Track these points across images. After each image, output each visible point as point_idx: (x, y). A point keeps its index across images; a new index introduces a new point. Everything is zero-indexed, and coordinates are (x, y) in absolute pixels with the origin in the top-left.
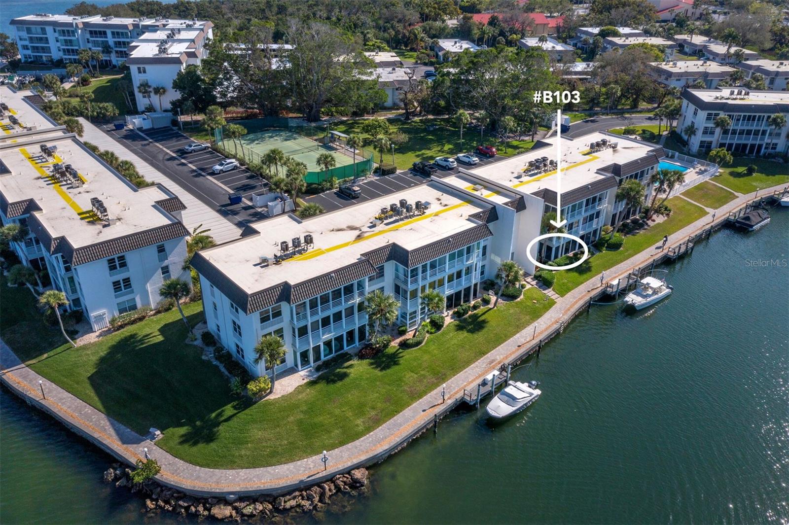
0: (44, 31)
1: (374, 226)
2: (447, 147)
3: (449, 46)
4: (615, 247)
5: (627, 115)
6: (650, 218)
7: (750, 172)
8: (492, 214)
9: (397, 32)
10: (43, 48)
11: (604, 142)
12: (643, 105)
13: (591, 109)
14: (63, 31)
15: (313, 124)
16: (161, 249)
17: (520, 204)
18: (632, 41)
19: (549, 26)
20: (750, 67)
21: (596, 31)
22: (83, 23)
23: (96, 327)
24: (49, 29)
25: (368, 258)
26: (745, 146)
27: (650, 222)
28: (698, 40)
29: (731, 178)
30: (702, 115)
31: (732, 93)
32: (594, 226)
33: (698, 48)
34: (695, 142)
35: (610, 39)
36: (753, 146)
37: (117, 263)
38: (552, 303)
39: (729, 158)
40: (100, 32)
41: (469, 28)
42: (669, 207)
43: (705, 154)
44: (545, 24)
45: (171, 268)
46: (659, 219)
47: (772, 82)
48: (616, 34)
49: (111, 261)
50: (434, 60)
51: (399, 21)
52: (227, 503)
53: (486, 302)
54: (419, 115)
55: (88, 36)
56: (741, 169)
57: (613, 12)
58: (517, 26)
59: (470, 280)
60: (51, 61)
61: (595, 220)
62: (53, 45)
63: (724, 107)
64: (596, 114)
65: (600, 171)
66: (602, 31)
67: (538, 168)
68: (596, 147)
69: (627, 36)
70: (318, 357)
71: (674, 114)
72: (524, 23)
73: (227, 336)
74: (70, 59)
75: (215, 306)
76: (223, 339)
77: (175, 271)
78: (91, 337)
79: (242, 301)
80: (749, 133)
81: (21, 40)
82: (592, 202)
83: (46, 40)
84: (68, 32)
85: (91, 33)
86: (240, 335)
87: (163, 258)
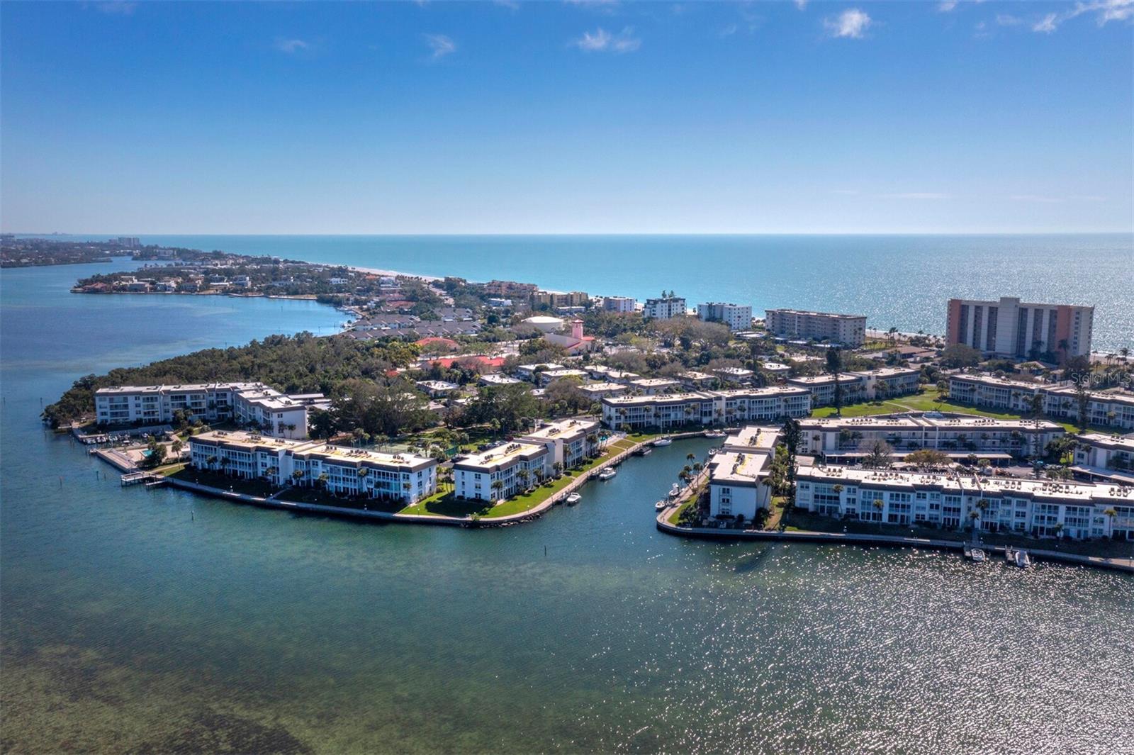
1: (506, 453)
3: (434, 385)
4: (591, 462)
6: (601, 453)
7: (641, 435)
8: (545, 447)
11: (576, 422)
15: (396, 439)
16: (429, 471)
17: (554, 443)
18: (561, 373)
20: (635, 385)
21: (532, 367)
22: (163, 391)
23: (413, 501)
24: (131, 399)
25: (516, 459)
26: (636, 423)
27: (602, 455)
28: (601, 369)
29: (631, 438)
30: (613, 410)
32: (581, 455)
33: (601, 375)
34: (613, 423)
35: (544, 373)
36: (640, 423)
37: (420, 475)
38: (574, 479)
39: (630, 429)
40: (180, 397)
41: (440, 370)
42: (608, 448)
43: (619, 428)
46: (605, 454)
47: (644, 391)
48: (547, 369)
51: (378, 370)
52: (505, 523)
53: (551, 480)
55: (169, 400)
56: (636, 433)
57: (538, 352)
59: (543, 471)
60: (127, 421)
61: (581, 452)
62: (132, 410)
63: (622, 405)
65: (577, 432)
66: (537, 368)
67: (553, 432)
68: (572, 424)
69: (556, 370)
70: (505, 496)
71: (600, 411)
72: (477, 365)
73: (470, 493)
74: (149, 420)
75: (463, 483)
76: (467, 495)
77: (432, 479)
78: (413, 504)
79: (486, 471)
80: (637, 416)
81: (100, 407)
82: (578, 443)
83: (126, 406)
84: (152, 398)
85: (172, 397)
86: (480, 488)
87: (430, 474)
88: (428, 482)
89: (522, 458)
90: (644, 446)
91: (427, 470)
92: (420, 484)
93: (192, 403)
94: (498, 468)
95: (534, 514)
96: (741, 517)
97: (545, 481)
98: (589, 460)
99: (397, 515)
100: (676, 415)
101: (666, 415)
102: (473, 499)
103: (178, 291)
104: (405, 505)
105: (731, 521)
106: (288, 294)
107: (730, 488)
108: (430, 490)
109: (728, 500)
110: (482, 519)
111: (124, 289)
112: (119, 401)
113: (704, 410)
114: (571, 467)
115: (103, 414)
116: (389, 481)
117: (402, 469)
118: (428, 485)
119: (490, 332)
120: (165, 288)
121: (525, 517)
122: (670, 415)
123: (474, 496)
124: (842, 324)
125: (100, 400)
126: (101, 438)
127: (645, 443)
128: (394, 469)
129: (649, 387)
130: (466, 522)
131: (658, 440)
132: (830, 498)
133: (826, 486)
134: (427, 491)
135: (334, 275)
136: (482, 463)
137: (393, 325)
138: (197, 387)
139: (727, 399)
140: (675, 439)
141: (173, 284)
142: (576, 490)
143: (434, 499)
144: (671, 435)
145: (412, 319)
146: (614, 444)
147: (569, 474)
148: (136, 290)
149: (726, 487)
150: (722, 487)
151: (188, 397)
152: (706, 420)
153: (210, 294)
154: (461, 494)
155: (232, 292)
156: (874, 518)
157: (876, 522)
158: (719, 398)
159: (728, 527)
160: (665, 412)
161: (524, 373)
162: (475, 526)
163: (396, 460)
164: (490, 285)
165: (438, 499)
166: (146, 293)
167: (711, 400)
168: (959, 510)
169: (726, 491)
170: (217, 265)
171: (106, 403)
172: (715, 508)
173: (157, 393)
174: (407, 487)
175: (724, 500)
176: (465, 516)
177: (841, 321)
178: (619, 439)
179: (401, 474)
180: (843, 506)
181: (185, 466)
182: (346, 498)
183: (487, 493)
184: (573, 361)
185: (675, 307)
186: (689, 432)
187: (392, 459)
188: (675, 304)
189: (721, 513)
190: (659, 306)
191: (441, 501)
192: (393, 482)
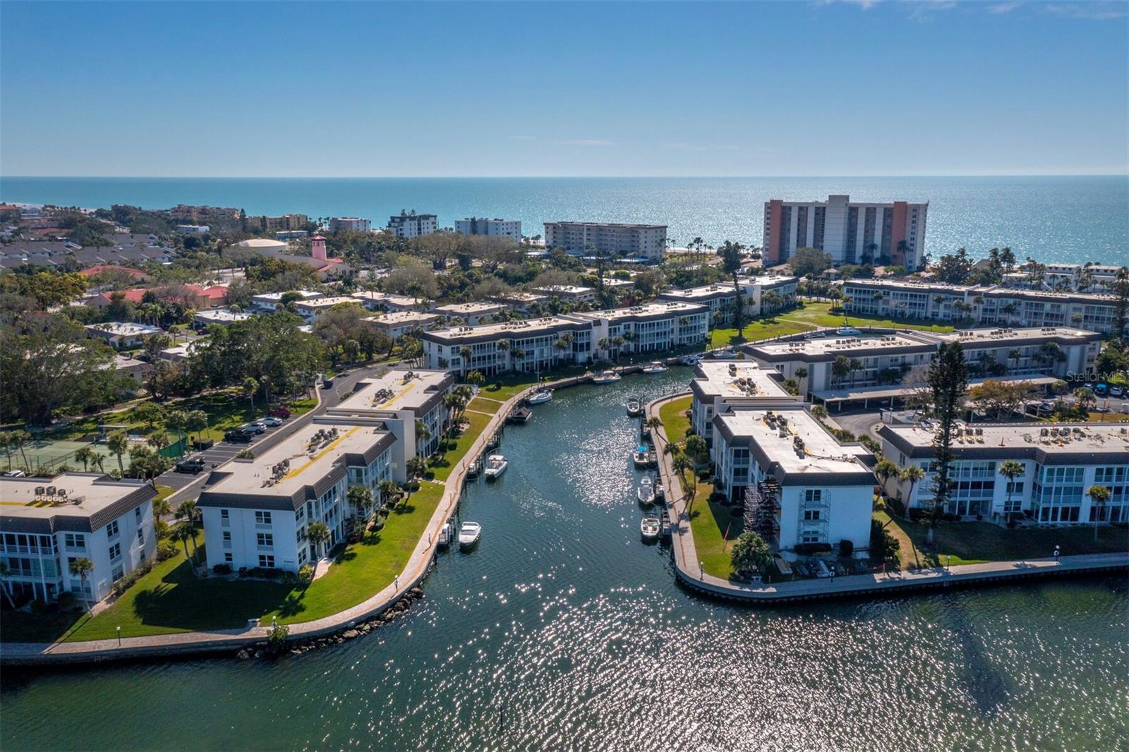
1: (312, 451)
3: (116, 329)
4: (453, 447)
7: (499, 387)
11: (411, 374)
12: (376, 357)
15: (49, 429)
16: (138, 513)
18: (322, 303)
19: (210, 297)
20: (444, 312)
23: (99, 597)
25: (342, 466)
27: (461, 429)
28: (376, 296)
29: (490, 393)
30: (447, 349)
31: (461, 330)
32: (435, 434)
33: (379, 303)
35: (298, 302)
36: (490, 368)
37: (113, 530)
38: (442, 487)
39: (482, 379)
41: (124, 307)
44: (205, 296)
45: (144, 530)
46: (466, 427)
47: (466, 321)
49: (109, 527)
52: (351, 629)
53: (402, 495)
56: (491, 386)
61: (435, 430)
63: (461, 341)
65: (426, 391)
66: (283, 296)
67: (381, 396)
68: (407, 377)
69: (314, 298)
70: (326, 551)
73: (246, 556)
75: (227, 536)
76: (237, 564)
77: (146, 533)
78: (102, 606)
79: (284, 504)
80: (484, 358)
86: (270, 543)
87: (139, 521)
88: (136, 539)
89: (350, 460)
90: (517, 405)
91: (133, 512)
92: (115, 552)
94: (309, 492)
95: (409, 590)
96: (846, 547)
97: (395, 500)
98: (449, 441)
99: (57, 647)
100: (542, 351)
101: (527, 353)
102: (255, 571)
104: (78, 612)
105: (827, 556)
107: (822, 489)
108: (143, 557)
109: (816, 514)
110: (292, 627)
113: (579, 342)
114: (428, 461)
116: (29, 555)
117: (61, 523)
118: (135, 550)
119: (191, 257)
121: (392, 605)
122: (532, 353)
123: (256, 563)
127: (515, 401)
128: (39, 525)
129: (469, 314)
130: (253, 645)
131: (529, 393)
132: (976, 485)
133: (972, 463)
134: (135, 562)
136: (268, 484)
139: (611, 323)
140: (553, 389)
143: (153, 581)
146: (471, 407)
147: (430, 476)
149: (814, 488)
150: (806, 488)
152: (582, 357)
154: (223, 561)
156: (1064, 517)
157: (1069, 523)
158: (598, 323)
160: (525, 348)
161: (263, 305)
163: (44, 498)
165: (166, 579)
167: (588, 326)
169: (813, 496)
174: (78, 567)
175: (808, 515)
176: (243, 625)
177: (641, 231)
179: (62, 536)
180: (999, 499)
183: (288, 552)
185: (426, 226)
186: (568, 377)
187: (32, 497)
188: (425, 222)
189: (801, 541)
190: (407, 223)
191: (172, 586)
192: (40, 557)
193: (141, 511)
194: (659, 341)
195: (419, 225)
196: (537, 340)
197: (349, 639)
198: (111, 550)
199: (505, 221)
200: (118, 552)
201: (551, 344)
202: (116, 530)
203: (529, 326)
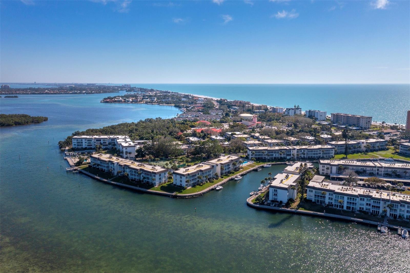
0: (82, 140)
1: (196, 168)
2: (199, 161)
3: (192, 139)
4: (233, 173)
5: (238, 154)
6: (240, 169)
7: (260, 162)
8: (213, 166)
9: (176, 136)
10: (80, 145)
11: (230, 156)
12: (241, 151)
13: (230, 153)
14: (89, 140)
15: (167, 159)
16: (165, 174)
17: (217, 165)
18: (239, 136)
20: (266, 142)
21: (230, 133)
22: (94, 138)
23: (157, 185)
24: (84, 140)
25: (198, 171)
26: (259, 158)
27: (240, 170)
28: (257, 135)
29: (256, 163)
30: (250, 152)
31: (256, 147)
32: (229, 170)
33: (257, 137)
34: (250, 157)
35: (234, 135)
36: (261, 157)
37: (160, 175)
38: (224, 180)
39: (255, 160)
40: (99, 140)
42: (243, 167)
43: (252, 160)
44: (216, 132)
46: (241, 170)
48: (235, 134)
49: (159, 175)
50: (188, 143)
51: (175, 132)
53: (214, 180)
54: (191, 156)
55: (95, 141)
56: (258, 162)
57: (235, 128)
58: (209, 132)
59: (211, 176)
60: (82, 148)
61: (229, 169)
62: (84, 144)
63: (254, 150)
64: (231, 154)
65: (229, 161)
66: (232, 133)
67: (219, 160)
68: (229, 157)
69: (238, 134)
70: (192, 185)
71: (246, 152)
72: (211, 132)
74: (89, 148)
75: (176, 179)
76: (177, 184)
77: (166, 178)
78: (157, 186)
79: (184, 175)
80: (260, 155)
81: (74, 143)
82: (228, 165)
83: (82, 143)
84: (90, 140)
85: (97, 140)
86: (182, 182)
87: (165, 175)
88: (164, 178)
89: (201, 171)
90: (259, 167)
91: (164, 173)
92: (160, 179)
93: (103, 143)
94: (189, 174)
95: (200, 194)
96: (281, 202)
97: (211, 180)
98: (233, 172)
99: (149, 190)
100: (276, 155)
101: (272, 155)
102: (179, 186)
103: (132, 102)
104: (153, 186)
105: (277, 203)
106: (166, 104)
108: (165, 181)
109: (276, 194)
110: (179, 195)
111: (115, 101)
112: (79, 141)
113: (287, 154)
114: (225, 175)
115: (75, 145)
118: (164, 179)
119: (224, 119)
120: (128, 101)
121: (196, 195)
122: (273, 155)
123: (180, 185)
124: (361, 120)
125: (74, 140)
126: (71, 153)
127: (259, 166)
128: (150, 172)
129: (271, 143)
130: (172, 195)
131: (265, 165)
132: (321, 196)
133: (320, 191)
134: (163, 182)
135: (184, 97)
136: (184, 172)
137: (193, 116)
138: (106, 137)
139: (297, 149)
140: (272, 165)
141: (131, 100)
142: (221, 185)
143: (165, 185)
144: (272, 163)
145: (200, 114)
146: (247, 166)
147: (222, 177)
148: (119, 102)
149: (276, 189)
150: (274, 189)
151: (102, 140)
152: (288, 157)
153: (142, 103)
154: (175, 184)
155: (149, 103)
156: (340, 207)
157: (341, 209)
158: (294, 149)
159: (275, 206)
160: (271, 154)
161: (227, 135)
162: (175, 197)
163: (153, 169)
164: (234, 102)
165: (167, 185)
166: (122, 103)
167: (290, 150)
168: (379, 207)
169: (276, 191)
170: (150, 93)
171: (76, 141)
172: (271, 198)
173: (91, 138)
174: (154, 180)
176: (173, 193)
177: (361, 118)
178: (250, 164)
179: (153, 174)
180: (327, 201)
181: (88, 166)
182: (134, 182)
183: (184, 184)
184: (248, 131)
185: (297, 111)
186: (280, 162)
187: (151, 168)
188: (297, 110)
189: (273, 199)
190: (291, 111)
191: (167, 186)
192: (150, 177)
193: (166, 173)
194: (314, 156)
195: (295, 111)
196: (274, 152)
197: (186, 198)
198: (159, 178)
199: (321, 112)
200: (161, 179)
201: (279, 153)
202: (161, 175)
203: (275, 148)
